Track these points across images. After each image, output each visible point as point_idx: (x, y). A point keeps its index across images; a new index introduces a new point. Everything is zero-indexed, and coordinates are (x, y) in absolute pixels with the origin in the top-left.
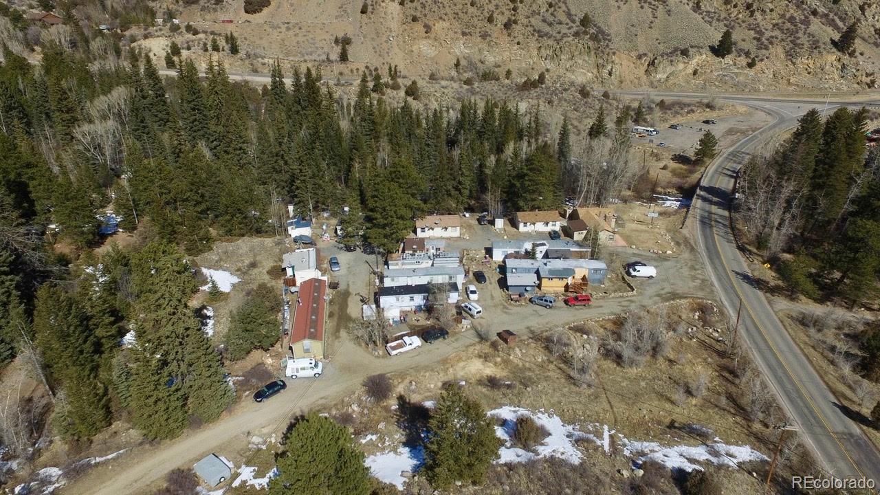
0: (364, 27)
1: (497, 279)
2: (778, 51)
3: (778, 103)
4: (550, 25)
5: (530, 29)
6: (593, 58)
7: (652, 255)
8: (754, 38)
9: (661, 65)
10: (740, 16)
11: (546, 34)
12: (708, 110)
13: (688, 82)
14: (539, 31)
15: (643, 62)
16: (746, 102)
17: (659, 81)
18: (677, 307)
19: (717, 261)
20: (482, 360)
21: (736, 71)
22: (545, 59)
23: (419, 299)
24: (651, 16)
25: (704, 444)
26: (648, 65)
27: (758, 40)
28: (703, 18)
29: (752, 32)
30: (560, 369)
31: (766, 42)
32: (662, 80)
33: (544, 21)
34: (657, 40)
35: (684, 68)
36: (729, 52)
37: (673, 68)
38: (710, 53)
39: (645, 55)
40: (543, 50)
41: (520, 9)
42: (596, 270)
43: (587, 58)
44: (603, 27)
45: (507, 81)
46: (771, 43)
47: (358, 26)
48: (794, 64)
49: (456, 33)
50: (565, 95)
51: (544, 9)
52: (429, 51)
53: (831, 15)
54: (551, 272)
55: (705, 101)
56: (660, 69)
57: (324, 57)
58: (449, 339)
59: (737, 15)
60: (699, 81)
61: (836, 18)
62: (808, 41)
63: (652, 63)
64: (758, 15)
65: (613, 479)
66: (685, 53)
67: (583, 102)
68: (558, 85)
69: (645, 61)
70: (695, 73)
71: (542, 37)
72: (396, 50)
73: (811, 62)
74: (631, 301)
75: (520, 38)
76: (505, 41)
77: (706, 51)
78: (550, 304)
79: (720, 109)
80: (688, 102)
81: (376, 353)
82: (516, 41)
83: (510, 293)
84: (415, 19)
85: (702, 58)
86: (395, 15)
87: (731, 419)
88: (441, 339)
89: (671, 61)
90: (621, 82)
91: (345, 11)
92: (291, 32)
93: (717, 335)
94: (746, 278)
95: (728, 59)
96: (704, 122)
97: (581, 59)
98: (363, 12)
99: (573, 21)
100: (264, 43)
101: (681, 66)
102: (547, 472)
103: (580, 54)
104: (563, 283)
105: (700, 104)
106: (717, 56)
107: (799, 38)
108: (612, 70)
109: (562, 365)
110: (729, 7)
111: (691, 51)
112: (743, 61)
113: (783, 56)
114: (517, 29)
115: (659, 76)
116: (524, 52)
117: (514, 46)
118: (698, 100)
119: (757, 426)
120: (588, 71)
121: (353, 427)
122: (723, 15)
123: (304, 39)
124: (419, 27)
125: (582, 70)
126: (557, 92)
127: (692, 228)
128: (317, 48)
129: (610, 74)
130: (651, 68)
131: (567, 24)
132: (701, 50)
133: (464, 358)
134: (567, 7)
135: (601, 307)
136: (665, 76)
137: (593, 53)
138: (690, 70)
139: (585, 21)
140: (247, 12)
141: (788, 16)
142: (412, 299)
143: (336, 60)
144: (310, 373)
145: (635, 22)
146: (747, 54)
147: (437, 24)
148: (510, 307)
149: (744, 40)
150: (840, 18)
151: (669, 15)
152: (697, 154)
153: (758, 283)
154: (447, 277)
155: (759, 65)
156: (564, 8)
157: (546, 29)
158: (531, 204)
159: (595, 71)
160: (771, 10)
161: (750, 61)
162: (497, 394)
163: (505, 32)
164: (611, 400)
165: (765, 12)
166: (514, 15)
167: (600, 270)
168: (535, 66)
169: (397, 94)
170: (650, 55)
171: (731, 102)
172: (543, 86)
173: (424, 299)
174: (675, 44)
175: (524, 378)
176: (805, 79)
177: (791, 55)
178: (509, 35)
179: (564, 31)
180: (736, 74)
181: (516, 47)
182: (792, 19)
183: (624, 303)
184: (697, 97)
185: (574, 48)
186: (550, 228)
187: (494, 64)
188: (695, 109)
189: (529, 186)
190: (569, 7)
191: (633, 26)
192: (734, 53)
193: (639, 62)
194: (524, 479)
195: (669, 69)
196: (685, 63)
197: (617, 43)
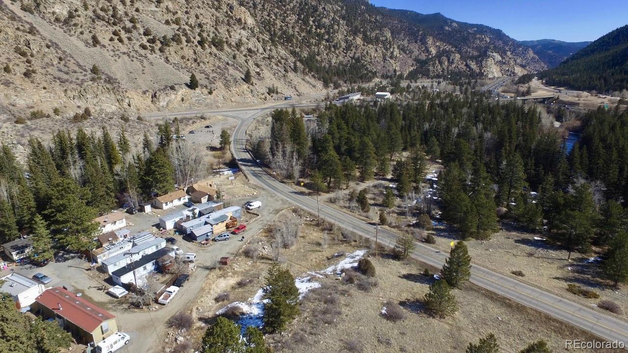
1: (182, 239)
2: (219, 84)
3: (235, 112)
4: (67, 73)
5: (49, 76)
6: (113, 96)
7: (248, 197)
8: (206, 78)
9: (161, 97)
10: (193, 65)
11: (67, 80)
12: (203, 120)
13: (181, 106)
14: (59, 79)
15: (147, 95)
16: (220, 114)
17: (163, 107)
18: (283, 215)
19: (277, 190)
20: (222, 278)
21: (204, 97)
22: (74, 99)
23: (150, 266)
24: (141, 66)
25: (346, 257)
26: (152, 97)
27: (208, 79)
28: (173, 67)
29: (203, 75)
30: (263, 263)
31: (213, 80)
32: (165, 106)
33: (60, 70)
34: (151, 81)
35: (175, 97)
36: (197, 87)
37: (169, 98)
38: (187, 88)
39: (147, 91)
40: (69, 92)
41: (34, 62)
42: (236, 211)
43: (109, 96)
44: (109, 74)
45: (58, 117)
46: (215, 80)
48: (230, 91)
50: (112, 122)
51: (56, 62)
53: (235, 65)
54: (215, 220)
55: (199, 115)
56: (161, 99)
58: (191, 279)
59: (191, 65)
60: (187, 104)
61: (238, 66)
62: (232, 78)
63: (154, 96)
64: (201, 64)
65: (337, 283)
66: (172, 88)
67: (127, 125)
68: (103, 115)
69: (149, 95)
70: (183, 100)
71: (64, 83)
73: (237, 89)
74: (262, 220)
75: (44, 84)
76: (30, 87)
77: (184, 86)
78: (228, 237)
79: (209, 119)
80: (190, 117)
81: (154, 309)
82: (41, 86)
83: (199, 241)
85: (184, 91)
87: (343, 246)
88: (186, 281)
89: (167, 94)
90: (138, 110)
93: (309, 219)
94: (296, 193)
95: (198, 90)
96: (206, 127)
97: (104, 97)
99: (85, 70)
101: (173, 96)
102: (314, 295)
103: (102, 93)
104: (224, 224)
105: (198, 118)
106: (192, 89)
107: (227, 77)
108: (129, 102)
109: (262, 261)
110: (185, 60)
111: (176, 87)
112: (205, 91)
113: (223, 87)
114: (38, 77)
115: (161, 104)
116: (52, 95)
117: (41, 90)
118: (195, 115)
119: (353, 243)
120: (112, 105)
121: (191, 348)
122: (184, 66)
125: (107, 104)
126: (105, 120)
127: (253, 180)
129: (129, 105)
130: (155, 99)
131: (81, 73)
132: (182, 86)
133: (211, 283)
134: (75, 60)
135: (251, 228)
136: (165, 104)
137: (111, 92)
138: (179, 99)
139: (95, 70)
141: (217, 66)
142: (145, 268)
144: (121, 343)
145: (131, 70)
146: (206, 87)
148: (206, 249)
149: (201, 79)
150: (240, 66)
151: (152, 65)
152: (221, 144)
153: (302, 193)
154: (154, 247)
155: (214, 93)
156: (72, 61)
157: (65, 77)
158: (164, 190)
159: (117, 104)
160: (208, 62)
161: (209, 91)
162: (248, 288)
163: (26, 79)
164: (297, 263)
165: (205, 63)
166: (30, 66)
167: (238, 210)
168: (66, 105)
170: (151, 91)
171: (212, 115)
172: (92, 117)
173: (153, 265)
174: (164, 83)
175: (252, 275)
176: (238, 98)
177: (227, 86)
178: (33, 82)
179: (81, 78)
180: (205, 98)
181: (44, 91)
182: (219, 67)
183: (261, 222)
184: (194, 114)
185: (96, 89)
186: (182, 201)
187: (26, 106)
188: (196, 120)
189: (160, 178)
190: (77, 61)
191: (131, 73)
192: (199, 87)
193: (145, 96)
194: (310, 304)
195: (167, 99)
196: (175, 94)
197: (124, 84)
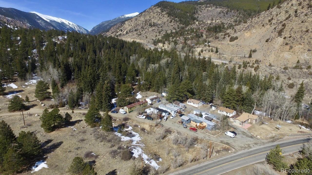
0: (264, 46)
47: (262, 46)
49: (305, 50)
52: (288, 56)
57: (243, 56)
72: (273, 55)
84: (287, 44)
86: (280, 43)
91: (260, 41)
92: (237, 48)
98: (267, 41)
100: (227, 51)
104: (196, 124)
121: (114, 121)
123: (240, 50)
124: (288, 47)
128: (243, 53)
140: (230, 41)
143: (247, 57)
144: (122, 113)
147: (296, 46)
169: (251, 69)
